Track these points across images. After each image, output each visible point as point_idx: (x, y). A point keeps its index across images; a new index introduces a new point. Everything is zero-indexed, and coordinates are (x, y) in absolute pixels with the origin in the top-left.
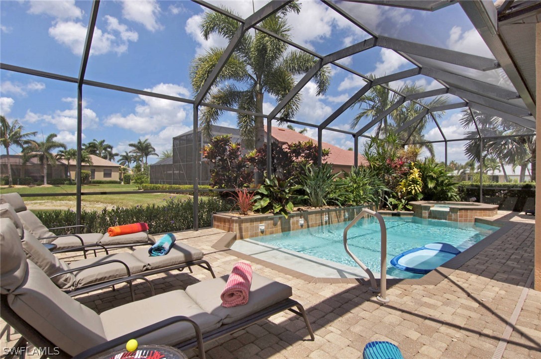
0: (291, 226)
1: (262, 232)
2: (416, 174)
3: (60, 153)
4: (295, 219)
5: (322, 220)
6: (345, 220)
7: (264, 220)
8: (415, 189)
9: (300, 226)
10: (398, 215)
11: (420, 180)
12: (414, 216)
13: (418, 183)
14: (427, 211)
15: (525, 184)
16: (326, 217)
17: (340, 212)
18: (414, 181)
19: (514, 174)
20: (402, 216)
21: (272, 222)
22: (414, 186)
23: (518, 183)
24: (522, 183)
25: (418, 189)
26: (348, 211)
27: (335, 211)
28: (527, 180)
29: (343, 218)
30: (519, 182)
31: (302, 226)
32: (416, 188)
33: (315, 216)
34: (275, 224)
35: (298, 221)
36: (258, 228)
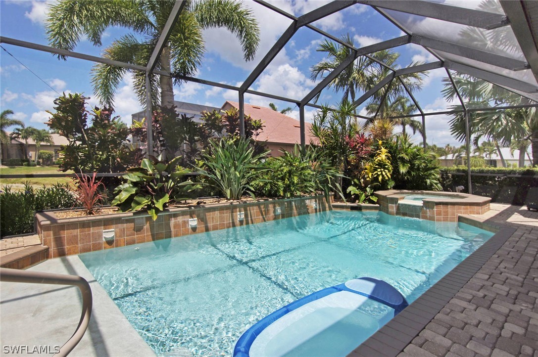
0: (172, 229)
1: (110, 242)
2: (383, 155)
3: (17, 131)
4: (180, 219)
5: (233, 220)
6: (276, 218)
7: (112, 224)
8: (382, 174)
9: (190, 230)
10: (359, 208)
11: (388, 163)
12: (380, 210)
13: (387, 167)
14: (394, 205)
15: (526, 169)
16: (240, 215)
17: (267, 207)
18: (381, 165)
19: (512, 159)
20: (364, 211)
21: (132, 225)
22: (381, 171)
23: (518, 168)
24: (522, 168)
25: (386, 174)
26: (281, 205)
27: (258, 205)
28: (527, 165)
29: (272, 214)
30: (518, 166)
31: (194, 229)
32: (384, 173)
33: (220, 213)
34: (138, 229)
35: (185, 223)
36: (100, 236)
